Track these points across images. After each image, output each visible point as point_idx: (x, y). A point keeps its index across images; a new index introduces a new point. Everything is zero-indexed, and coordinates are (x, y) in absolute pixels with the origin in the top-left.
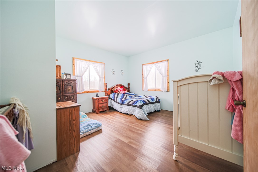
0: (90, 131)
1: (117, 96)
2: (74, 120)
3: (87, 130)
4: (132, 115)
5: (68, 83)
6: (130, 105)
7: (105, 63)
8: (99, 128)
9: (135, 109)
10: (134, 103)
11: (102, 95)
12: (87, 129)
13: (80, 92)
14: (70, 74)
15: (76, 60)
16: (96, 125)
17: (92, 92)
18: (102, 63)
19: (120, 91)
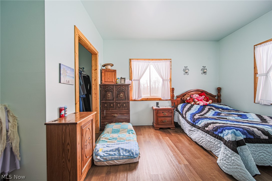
0: (116, 160)
1: (189, 109)
2: (68, 144)
3: (112, 158)
4: (210, 153)
5: (121, 89)
6: (207, 132)
7: (171, 59)
8: (132, 160)
9: (219, 145)
10: (216, 129)
11: (167, 105)
12: (112, 155)
13: (137, 99)
14: (124, 79)
15: (133, 62)
16: (127, 154)
17: (152, 100)
18: (166, 59)
19: (196, 100)
